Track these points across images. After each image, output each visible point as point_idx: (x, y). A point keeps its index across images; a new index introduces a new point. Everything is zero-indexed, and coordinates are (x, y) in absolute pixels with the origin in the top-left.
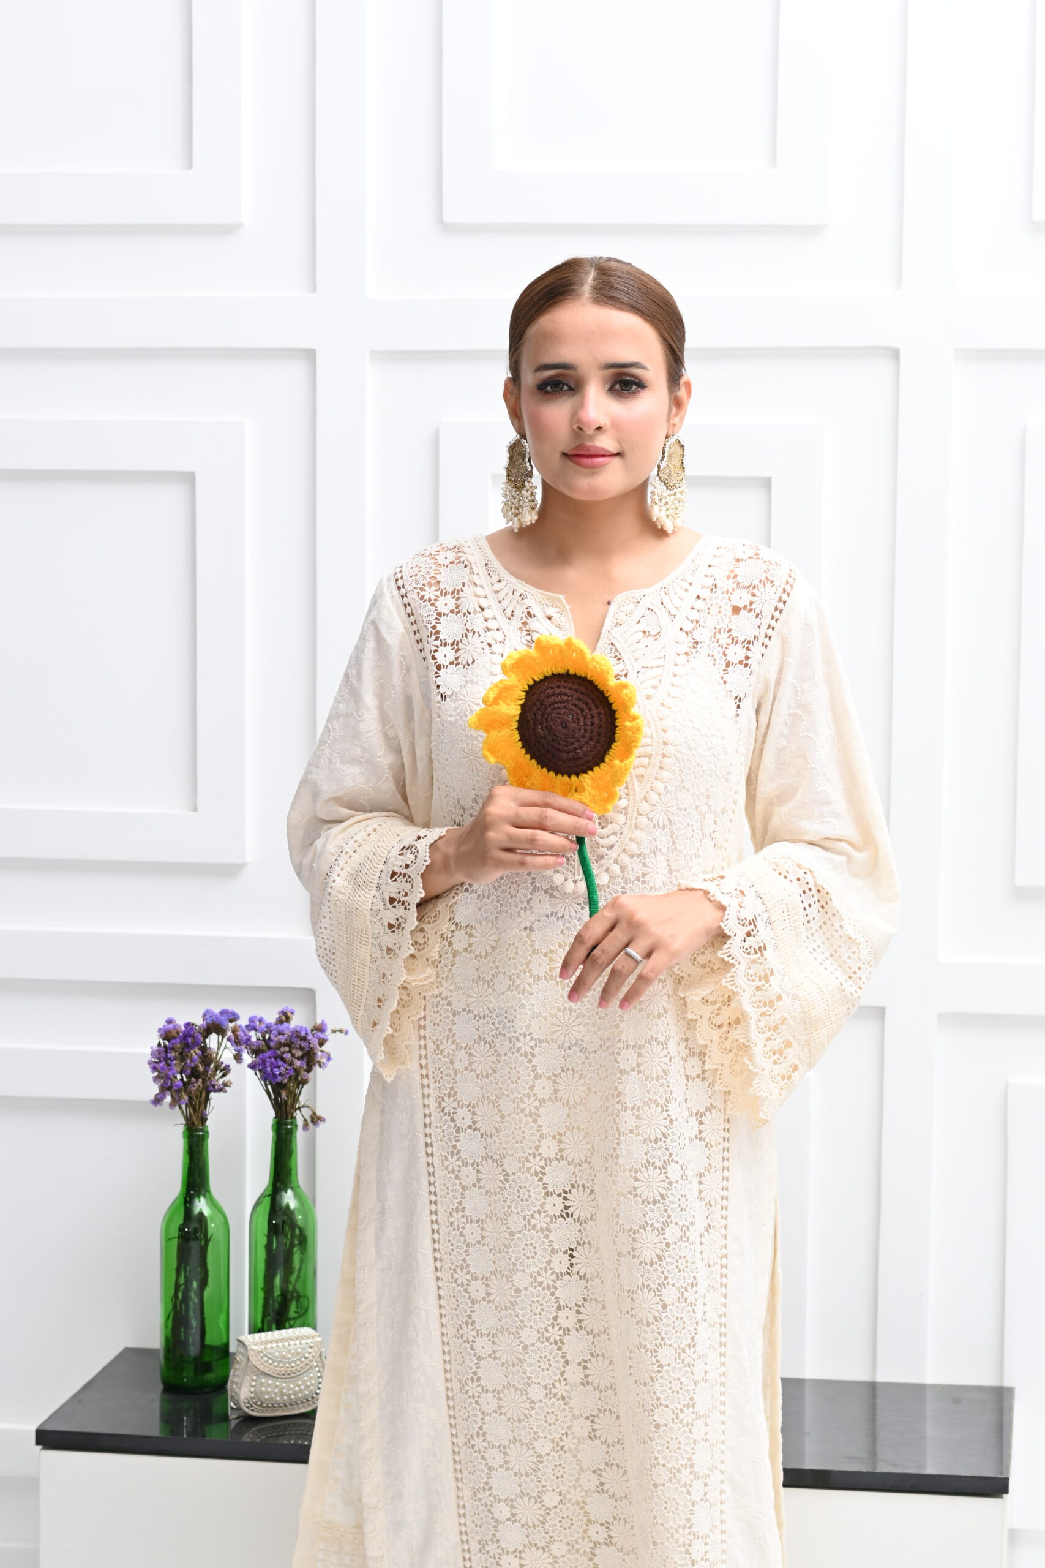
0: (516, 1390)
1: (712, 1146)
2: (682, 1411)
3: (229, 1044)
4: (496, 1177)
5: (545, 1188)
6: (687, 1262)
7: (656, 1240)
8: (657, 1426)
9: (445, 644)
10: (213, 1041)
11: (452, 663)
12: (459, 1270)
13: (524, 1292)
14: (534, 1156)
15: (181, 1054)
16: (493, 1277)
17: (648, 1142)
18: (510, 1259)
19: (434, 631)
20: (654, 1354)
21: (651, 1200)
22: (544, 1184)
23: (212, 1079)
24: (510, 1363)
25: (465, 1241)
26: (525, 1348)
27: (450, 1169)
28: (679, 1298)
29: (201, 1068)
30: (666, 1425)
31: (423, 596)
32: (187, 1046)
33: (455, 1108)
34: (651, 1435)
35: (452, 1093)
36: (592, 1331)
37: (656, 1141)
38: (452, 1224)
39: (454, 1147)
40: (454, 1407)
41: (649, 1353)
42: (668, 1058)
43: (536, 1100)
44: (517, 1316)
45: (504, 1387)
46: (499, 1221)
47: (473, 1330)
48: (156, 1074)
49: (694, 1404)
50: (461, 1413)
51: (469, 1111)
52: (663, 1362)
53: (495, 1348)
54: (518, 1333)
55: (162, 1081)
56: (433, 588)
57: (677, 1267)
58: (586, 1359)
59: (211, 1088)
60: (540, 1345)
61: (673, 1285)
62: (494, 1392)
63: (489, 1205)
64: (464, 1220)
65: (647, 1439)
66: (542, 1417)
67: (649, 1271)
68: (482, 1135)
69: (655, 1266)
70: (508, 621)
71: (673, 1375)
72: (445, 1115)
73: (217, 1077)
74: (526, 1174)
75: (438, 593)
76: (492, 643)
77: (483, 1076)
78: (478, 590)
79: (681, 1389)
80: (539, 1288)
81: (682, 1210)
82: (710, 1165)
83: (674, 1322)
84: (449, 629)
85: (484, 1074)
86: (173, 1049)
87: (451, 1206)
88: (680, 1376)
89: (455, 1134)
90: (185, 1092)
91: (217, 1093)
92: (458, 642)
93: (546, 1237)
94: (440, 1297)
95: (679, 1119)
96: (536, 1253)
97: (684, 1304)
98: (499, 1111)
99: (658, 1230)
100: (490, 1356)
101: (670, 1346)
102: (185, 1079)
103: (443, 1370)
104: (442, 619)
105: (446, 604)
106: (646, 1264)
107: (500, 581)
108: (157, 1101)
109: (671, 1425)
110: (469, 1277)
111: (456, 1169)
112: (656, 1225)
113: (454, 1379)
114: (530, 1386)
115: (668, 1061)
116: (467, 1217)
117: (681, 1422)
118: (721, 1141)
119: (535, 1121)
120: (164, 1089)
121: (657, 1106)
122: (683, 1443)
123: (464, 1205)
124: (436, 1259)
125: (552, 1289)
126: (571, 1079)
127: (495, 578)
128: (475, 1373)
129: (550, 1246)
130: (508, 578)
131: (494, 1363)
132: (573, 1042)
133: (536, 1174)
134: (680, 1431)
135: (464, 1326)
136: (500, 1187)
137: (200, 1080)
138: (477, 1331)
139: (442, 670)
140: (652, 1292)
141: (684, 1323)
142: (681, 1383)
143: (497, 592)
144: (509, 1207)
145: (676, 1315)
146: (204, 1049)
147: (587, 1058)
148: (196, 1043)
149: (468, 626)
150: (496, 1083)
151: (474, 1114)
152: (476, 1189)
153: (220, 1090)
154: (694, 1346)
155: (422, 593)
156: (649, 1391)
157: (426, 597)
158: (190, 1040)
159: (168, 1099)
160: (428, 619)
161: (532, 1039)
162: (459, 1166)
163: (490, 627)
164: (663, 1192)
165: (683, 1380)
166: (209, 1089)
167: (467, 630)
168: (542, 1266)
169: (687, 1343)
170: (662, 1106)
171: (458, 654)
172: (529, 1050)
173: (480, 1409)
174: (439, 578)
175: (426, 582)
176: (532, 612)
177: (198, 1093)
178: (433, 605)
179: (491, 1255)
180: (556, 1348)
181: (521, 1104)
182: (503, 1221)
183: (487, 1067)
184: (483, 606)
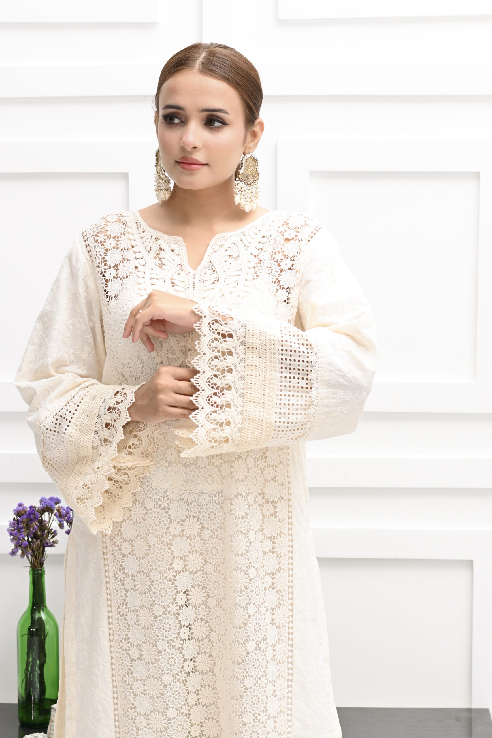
0: (159, 712)
1: (281, 556)
2: (259, 715)
3: (55, 518)
4: (146, 583)
5: (176, 589)
6: (260, 626)
7: (242, 614)
8: (245, 725)
9: (110, 267)
10: (46, 516)
11: (114, 277)
12: (123, 641)
13: (164, 652)
14: (169, 569)
15: (27, 525)
16: (144, 644)
17: (237, 556)
18: (154, 633)
19: (103, 261)
20: (242, 682)
21: (239, 590)
22: (175, 586)
23: (46, 539)
24: (155, 697)
25: (127, 623)
26: (165, 686)
27: (119, 579)
28: (256, 648)
29: (39, 533)
30: (250, 724)
31: (97, 240)
32: (31, 520)
33: (121, 543)
34: (241, 730)
35: (120, 533)
36: (202, 672)
37: (242, 555)
38: (119, 613)
39: (121, 566)
40: (119, 727)
41: (239, 681)
42: (248, 506)
43: (170, 536)
44: (160, 668)
45: (151, 712)
46: (148, 610)
47: (132, 677)
48: (12, 537)
49: (267, 710)
50: (123, 730)
51: (130, 544)
52: (248, 686)
53: (145, 688)
54: (160, 678)
55: (16, 541)
56: (103, 234)
57: (255, 629)
58: (198, 689)
59: (46, 545)
60: (174, 684)
61: (253, 640)
62: (145, 715)
63: (141, 600)
64: (127, 610)
65: (238, 732)
66: (175, 728)
67: (238, 632)
68: (137, 558)
69: (242, 629)
70: (148, 253)
71: (253, 694)
72: (116, 546)
73: (49, 538)
74: (164, 580)
75: (106, 237)
76: (138, 266)
77: (137, 523)
78: (131, 236)
79: (259, 701)
80: (173, 650)
81: (257, 595)
82: (280, 567)
83: (253, 662)
84: (113, 258)
85: (138, 522)
86: (22, 522)
87: (119, 602)
88: (258, 694)
89: (122, 558)
90: (30, 548)
91: (49, 548)
92: (117, 265)
93: (177, 618)
94: (112, 658)
95: (255, 541)
96: (170, 628)
97: (259, 651)
98: (148, 543)
99: (243, 608)
100: (142, 693)
101: (252, 676)
102: (30, 540)
103: (113, 703)
104: (108, 253)
105: (110, 244)
106: (237, 628)
107: (144, 232)
108: (13, 553)
109: (253, 723)
110: (129, 645)
111: (122, 579)
112: (242, 605)
113: (120, 708)
114: (168, 710)
115: (248, 507)
116: (128, 609)
117: (259, 721)
118: (287, 553)
119: (170, 549)
120: (18, 545)
121: (242, 534)
122: (260, 733)
123: (127, 601)
124: (110, 635)
125: (181, 650)
126: (191, 522)
127: (141, 230)
128: (133, 704)
129: (179, 623)
130: (149, 230)
131: (145, 697)
132: (193, 500)
133: (171, 580)
134: (258, 727)
135: (126, 675)
136: (148, 589)
137: (39, 540)
138: (134, 678)
139: (109, 282)
140: (240, 645)
141: (259, 662)
142: (259, 698)
143: (142, 238)
144: (154, 601)
145: (255, 658)
146: (41, 522)
147: (201, 509)
148: (36, 518)
149: (124, 257)
150: (146, 527)
151: (132, 546)
152: (133, 591)
153: (51, 546)
154: (266, 676)
155: (97, 238)
156: (239, 704)
157: (99, 241)
158: (32, 517)
159: (20, 552)
160: (100, 253)
161: (168, 499)
162: (124, 578)
163: (137, 257)
164: (246, 585)
165: (259, 696)
166: (44, 545)
167: (124, 259)
168: (175, 636)
169: (262, 674)
170: (245, 534)
171: (118, 272)
172: (166, 506)
173: (136, 726)
174: (107, 228)
175: (99, 231)
176: (162, 248)
177: (38, 548)
178: (103, 245)
179: (143, 631)
180: (183, 685)
181: (161, 538)
182: (151, 610)
183: (140, 517)
184: (134, 245)
